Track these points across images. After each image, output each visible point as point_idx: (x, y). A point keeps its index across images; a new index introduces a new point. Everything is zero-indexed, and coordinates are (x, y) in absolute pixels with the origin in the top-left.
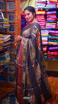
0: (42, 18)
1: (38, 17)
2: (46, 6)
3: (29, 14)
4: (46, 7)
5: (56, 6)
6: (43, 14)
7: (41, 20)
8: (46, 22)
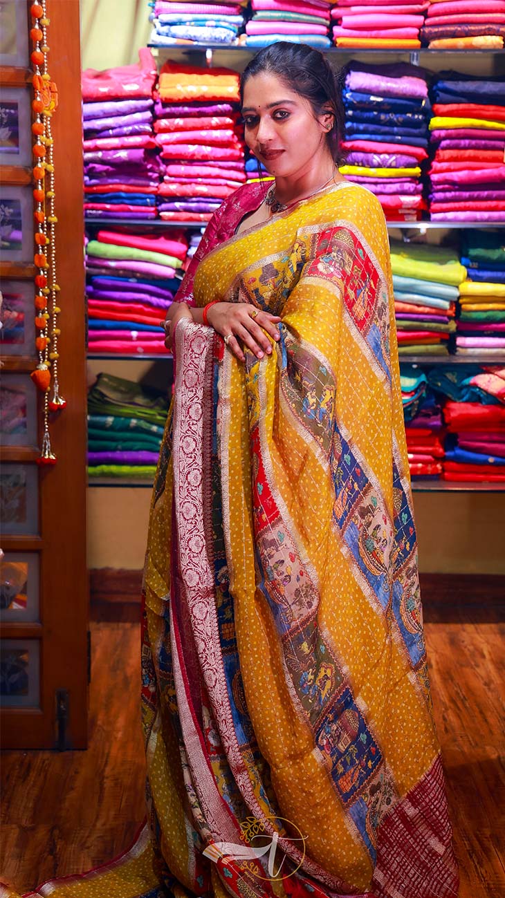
0: (216, 134)
1: (180, 122)
2: (242, 30)
3: (280, 114)
4: (244, 41)
5: (330, 35)
6: (222, 100)
7: (207, 150)
8: (244, 171)
